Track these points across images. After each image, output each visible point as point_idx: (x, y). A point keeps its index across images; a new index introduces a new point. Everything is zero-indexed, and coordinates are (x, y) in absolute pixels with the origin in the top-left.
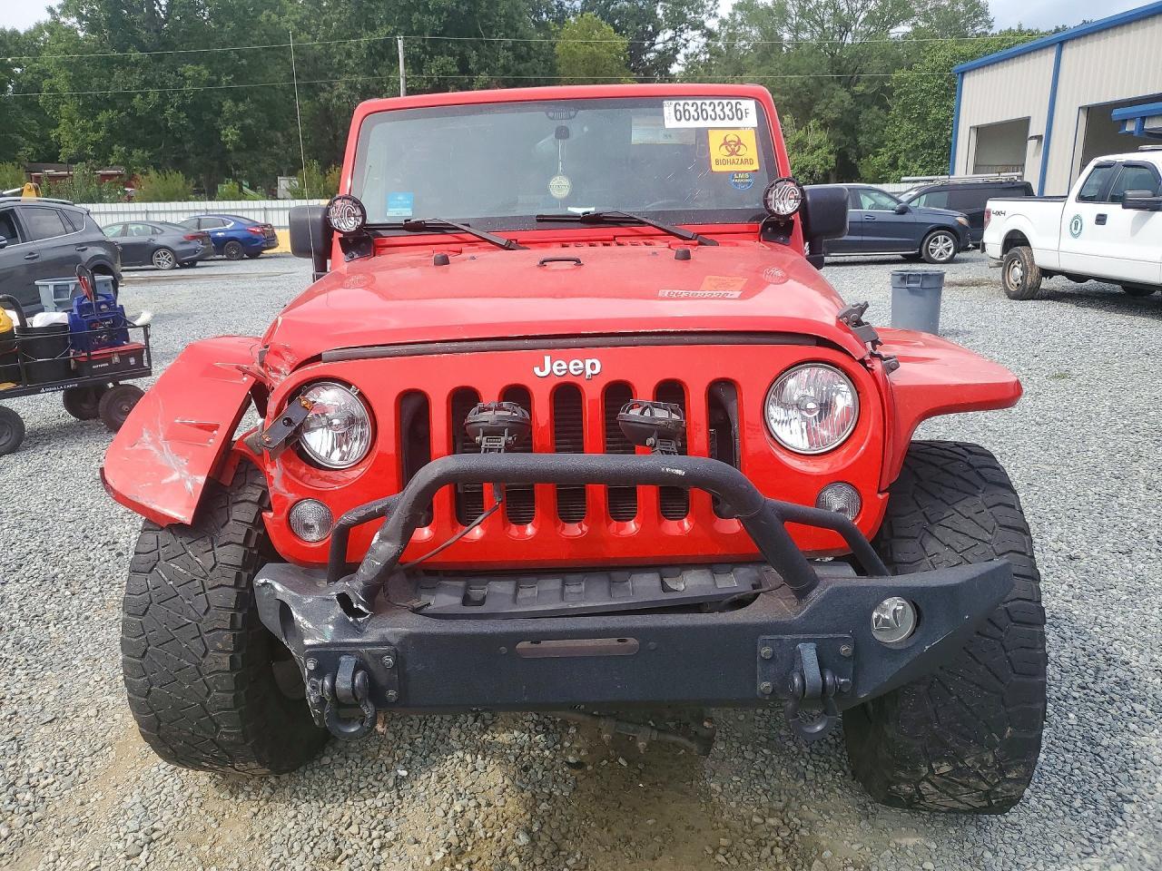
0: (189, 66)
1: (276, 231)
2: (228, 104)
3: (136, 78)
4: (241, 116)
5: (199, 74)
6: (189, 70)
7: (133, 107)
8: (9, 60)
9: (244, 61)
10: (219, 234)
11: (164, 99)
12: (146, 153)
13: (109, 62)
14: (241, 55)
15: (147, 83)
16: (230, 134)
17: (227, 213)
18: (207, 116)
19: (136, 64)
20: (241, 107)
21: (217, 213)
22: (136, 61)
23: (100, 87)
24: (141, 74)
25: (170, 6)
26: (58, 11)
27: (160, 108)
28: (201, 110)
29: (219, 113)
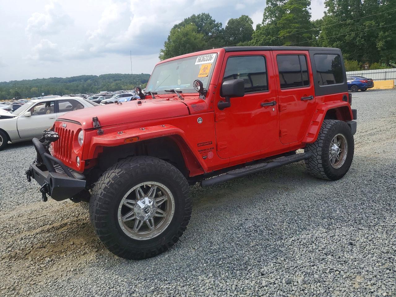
0: (368, 22)
1: (374, 81)
2: (381, 33)
3: (348, 29)
4: (386, 37)
5: (371, 24)
6: (367, 23)
7: (345, 40)
8: (318, 29)
9: (390, 16)
10: (350, 83)
11: (357, 35)
12: (348, 55)
13: (340, 26)
14: (389, 14)
15: (352, 30)
16: (380, 44)
17: (354, 75)
18: (372, 39)
19: (349, 24)
20: (387, 34)
21: (353, 75)
22: (349, 23)
23: (335, 34)
24: (350, 27)
25: (365, 2)
26: (327, 12)
27: (354, 38)
28: (371, 37)
29: (377, 37)
